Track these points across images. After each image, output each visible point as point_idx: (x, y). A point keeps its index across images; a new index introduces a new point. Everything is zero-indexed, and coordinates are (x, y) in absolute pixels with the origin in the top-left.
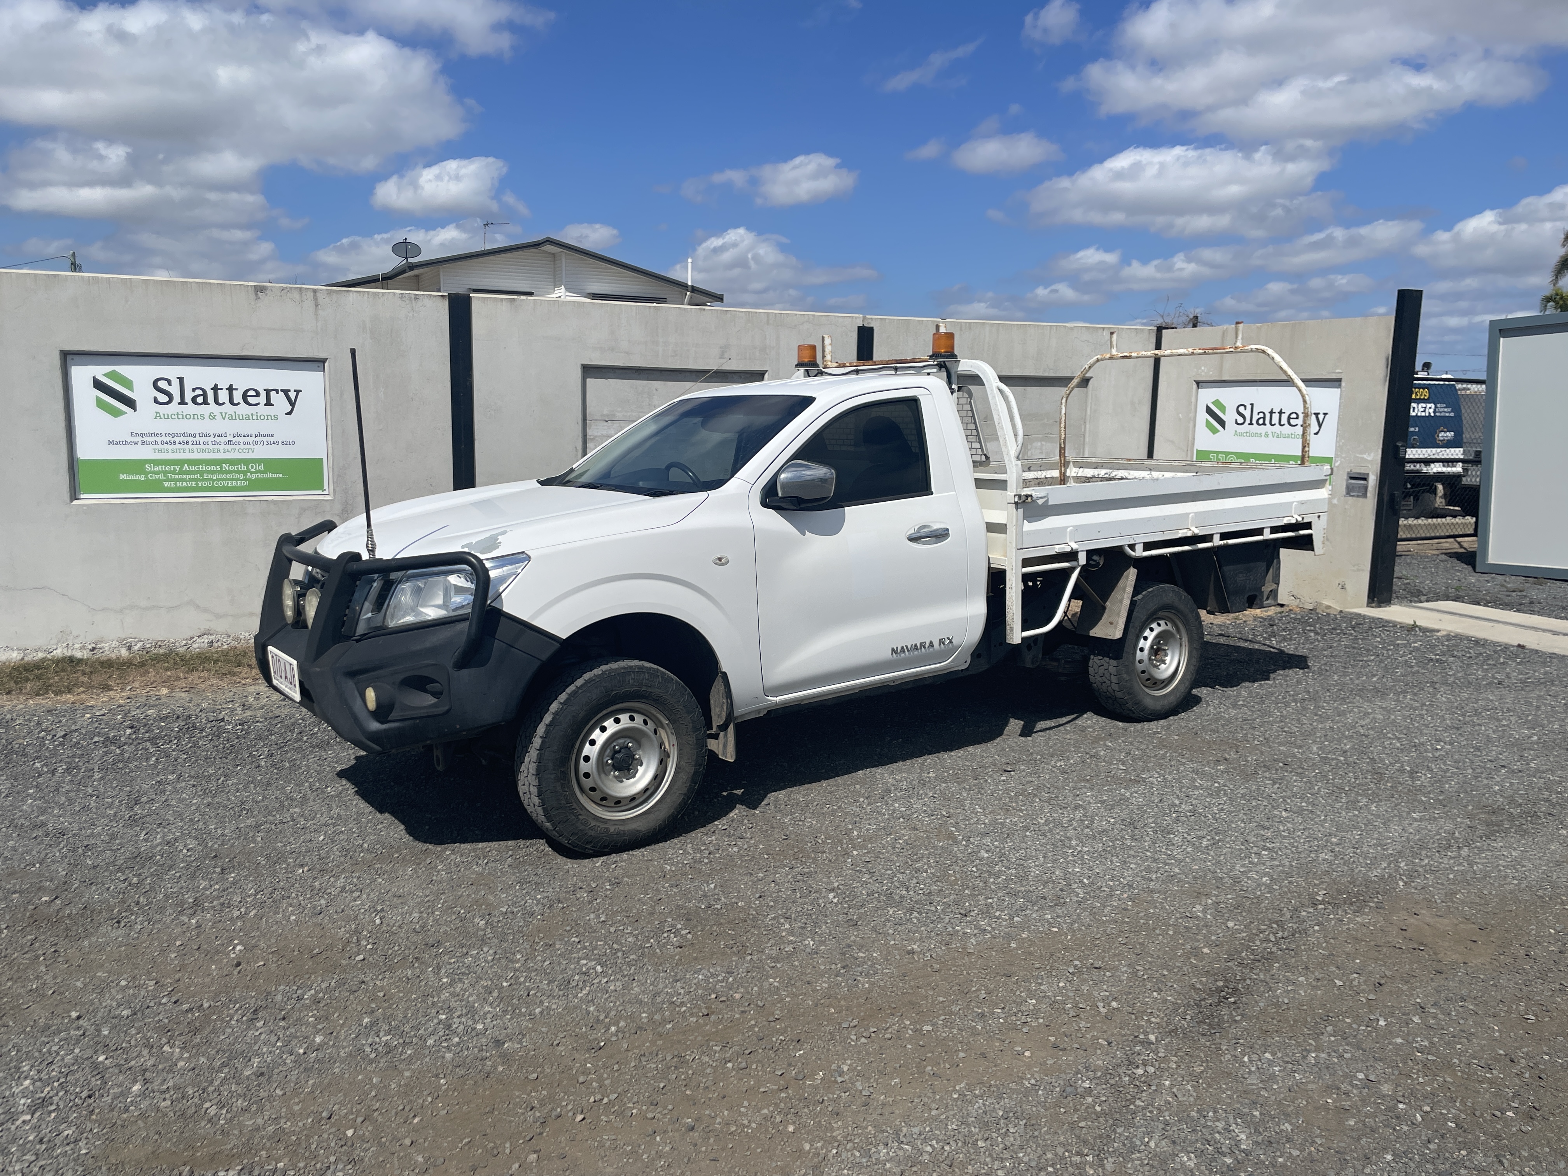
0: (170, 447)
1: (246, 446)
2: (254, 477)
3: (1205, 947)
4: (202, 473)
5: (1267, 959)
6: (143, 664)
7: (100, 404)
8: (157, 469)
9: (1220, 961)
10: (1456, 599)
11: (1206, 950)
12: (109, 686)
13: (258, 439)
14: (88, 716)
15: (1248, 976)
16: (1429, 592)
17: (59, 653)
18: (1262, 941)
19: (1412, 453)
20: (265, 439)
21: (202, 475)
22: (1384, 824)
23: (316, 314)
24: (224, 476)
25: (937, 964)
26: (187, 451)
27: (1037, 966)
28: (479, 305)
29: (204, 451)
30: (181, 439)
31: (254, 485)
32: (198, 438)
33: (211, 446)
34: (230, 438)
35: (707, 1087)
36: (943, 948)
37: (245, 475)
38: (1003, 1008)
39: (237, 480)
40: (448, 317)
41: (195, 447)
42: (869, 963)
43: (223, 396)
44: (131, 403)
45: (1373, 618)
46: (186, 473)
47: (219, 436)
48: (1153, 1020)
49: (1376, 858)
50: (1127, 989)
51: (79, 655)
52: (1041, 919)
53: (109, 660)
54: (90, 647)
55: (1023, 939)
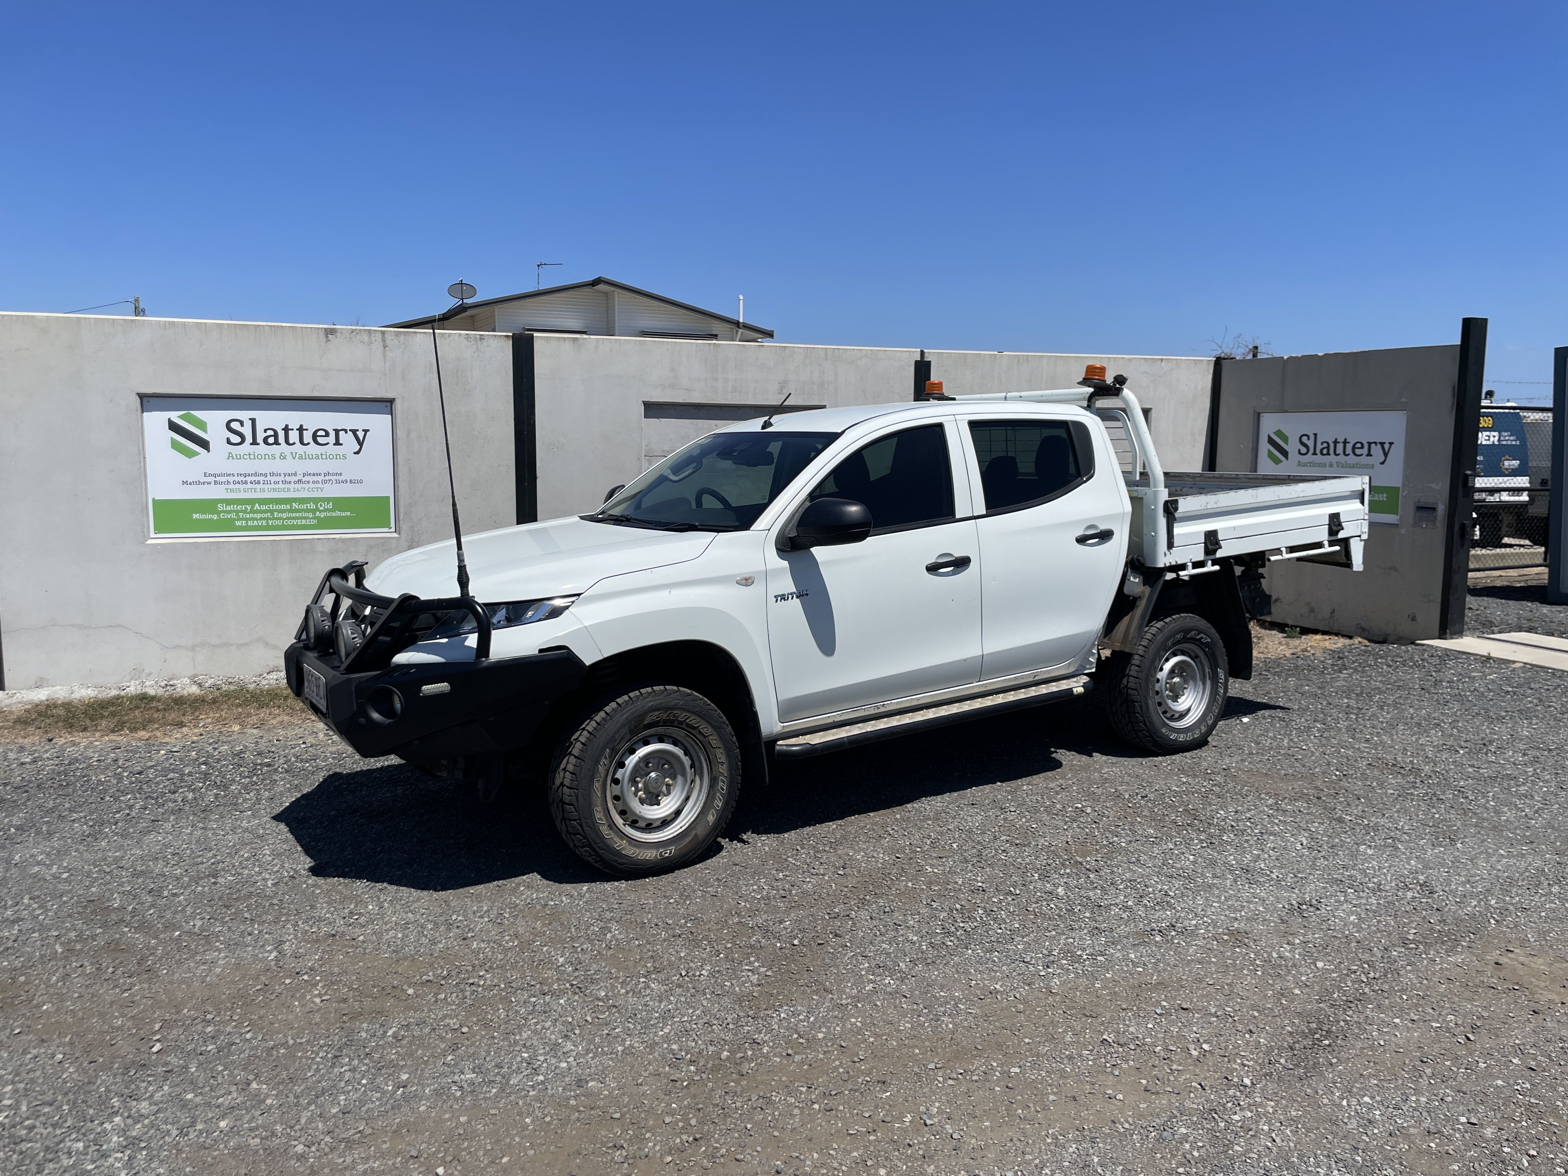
0: (242, 487)
1: (316, 485)
2: (322, 515)
3: (1294, 988)
4: (272, 512)
5: (1360, 1000)
6: (214, 701)
7: (175, 445)
8: (229, 508)
9: (1311, 1002)
10: (1530, 630)
11: (1297, 991)
12: (182, 722)
13: (327, 478)
14: (163, 752)
15: (1342, 1018)
16: (1501, 623)
17: (133, 689)
18: (1353, 982)
19: (1480, 482)
20: (334, 478)
21: (272, 514)
22: (1471, 860)
23: (384, 356)
24: (294, 515)
25: (1021, 1003)
26: (258, 490)
27: (1124, 1007)
28: (542, 343)
29: (275, 490)
30: (253, 478)
31: (323, 524)
32: (269, 478)
33: (281, 486)
34: (300, 477)
35: (794, 1129)
36: (1027, 988)
37: (314, 514)
38: (1091, 1051)
39: (306, 518)
40: (511, 357)
41: (266, 486)
42: (953, 1003)
43: (294, 436)
44: (204, 444)
45: (1446, 649)
46: (257, 512)
47: (289, 475)
48: (1246, 1062)
49: (1465, 896)
50: (1216, 1031)
51: (152, 692)
52: (1126, 958)
53: (181, 697)
54: (163, 684)
55: (1107, 979)
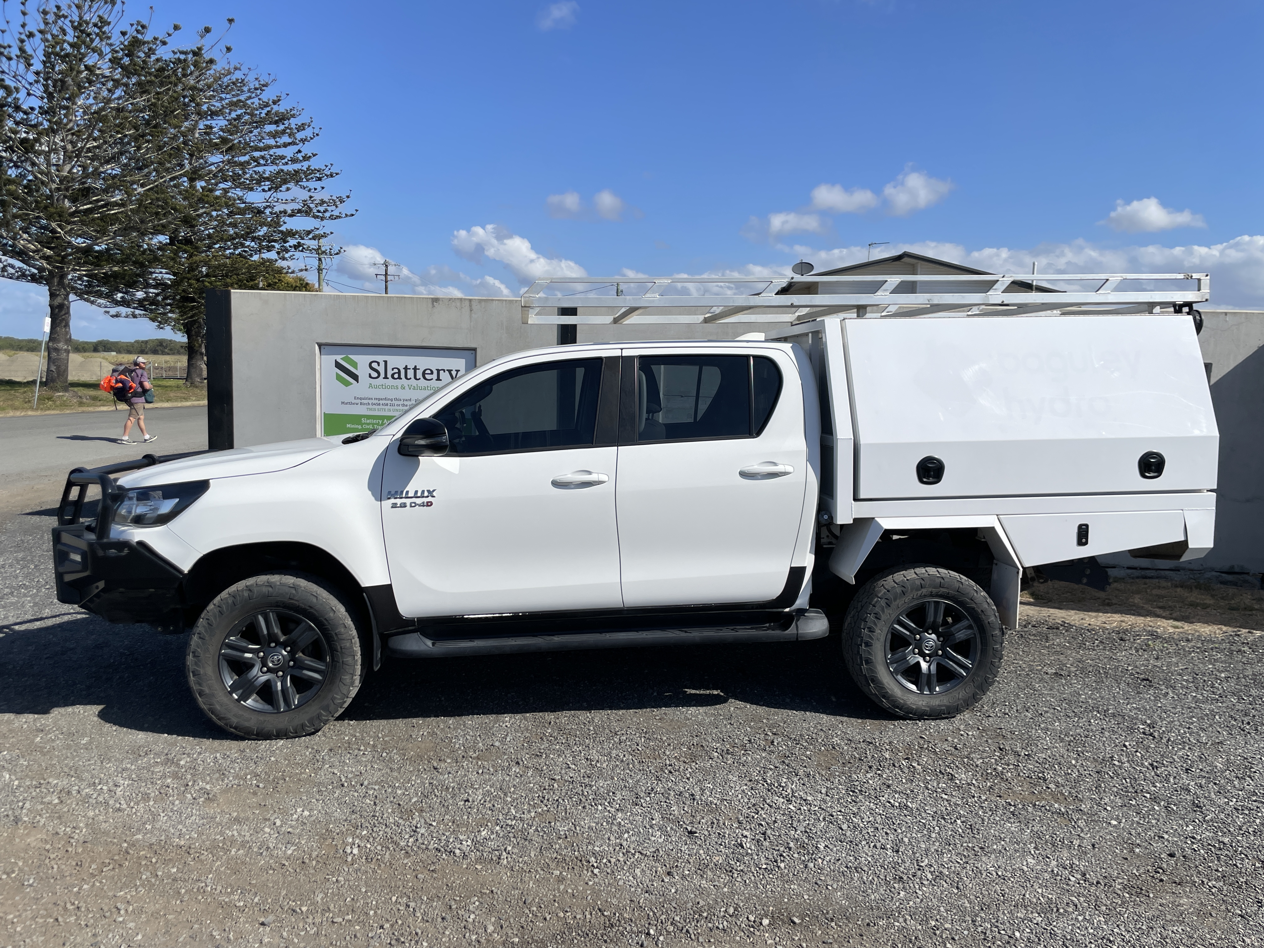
0: (376, 407)
7: (338, 377)
8: (368, 422)
23: (471, 317)
26: (387, 410)
30: (384, 402)
32: (393, 402)
41: (391, 408)
43: (410, 373)
44: (356, 377)
47: (406, 400)
